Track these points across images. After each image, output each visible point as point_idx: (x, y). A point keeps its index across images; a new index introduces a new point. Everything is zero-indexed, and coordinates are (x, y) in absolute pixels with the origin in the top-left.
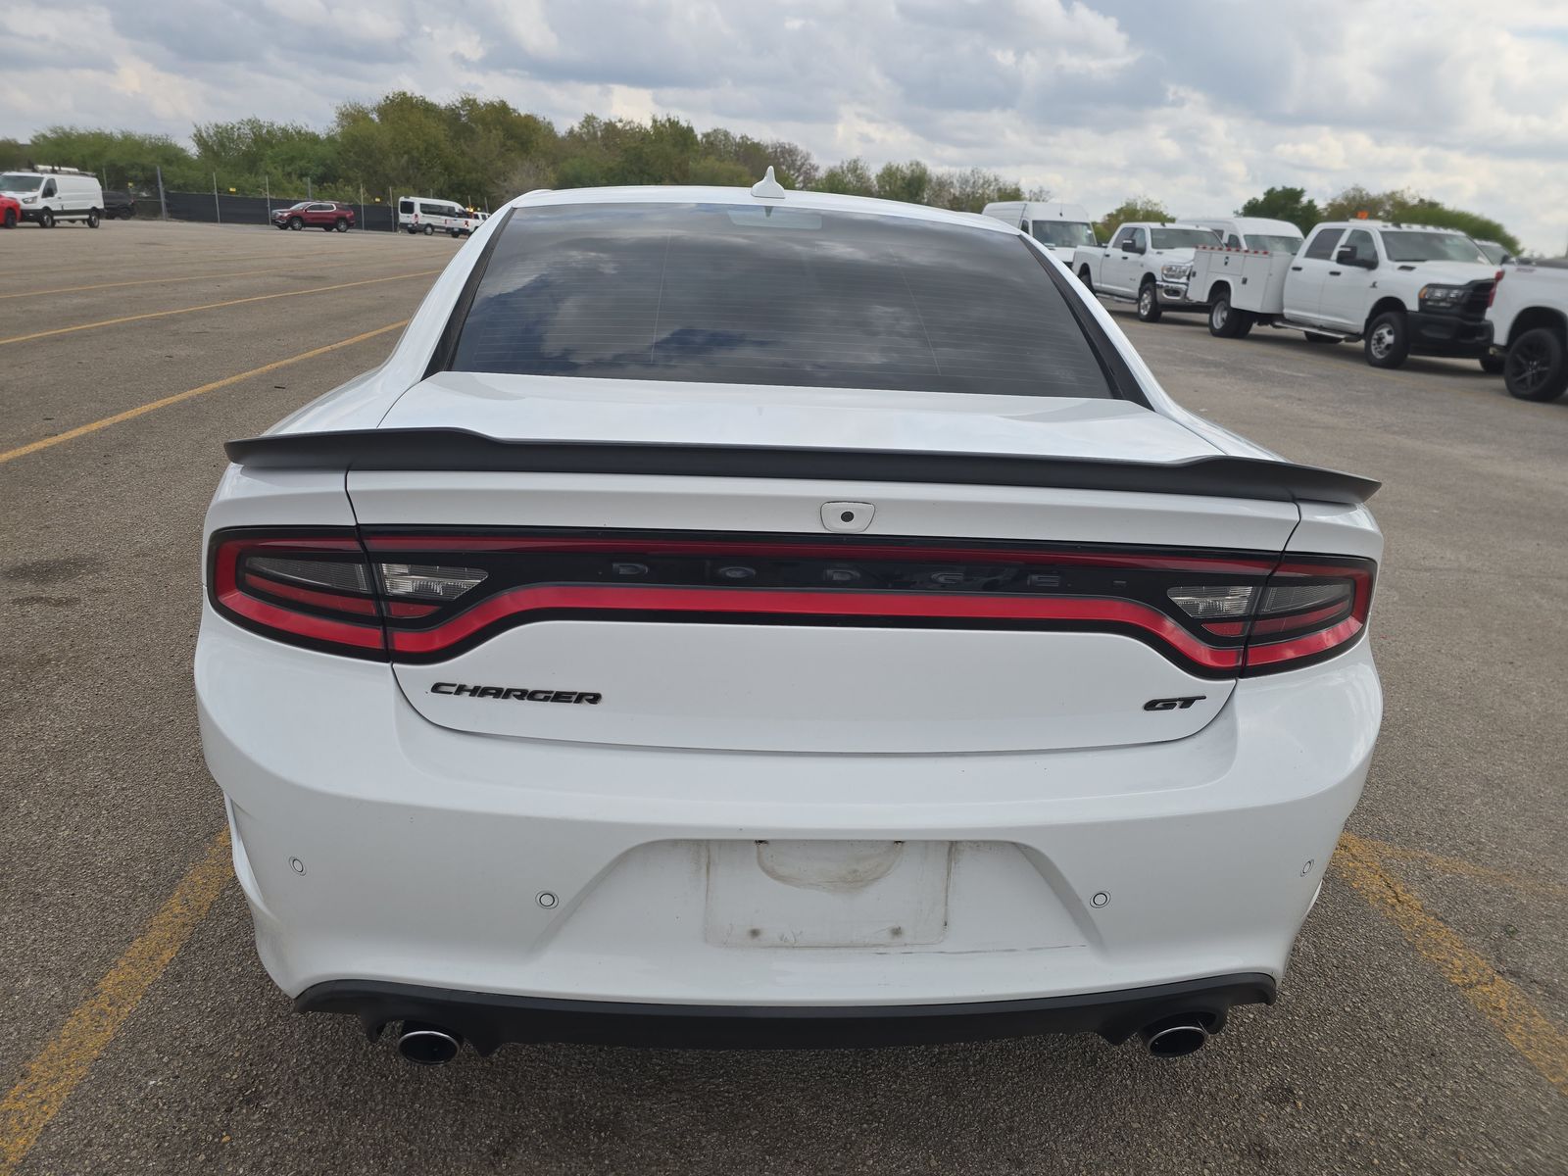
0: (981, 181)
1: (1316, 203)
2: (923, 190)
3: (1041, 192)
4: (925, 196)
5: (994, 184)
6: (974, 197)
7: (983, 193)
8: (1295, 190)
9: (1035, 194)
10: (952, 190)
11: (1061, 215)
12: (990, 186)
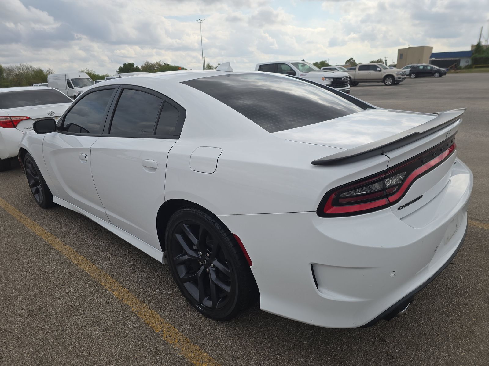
0: (25, 68)
1: (138, 67)
2: (3, 73)
3: (49, 70)
4: (4, 75)
5: (30, 68)
6: (25, 74)
7: (27, 72)
8: (131, 63)
9: (48, 71)
10: (15, 72)
11: (80, 76)
12: (29, 69)
